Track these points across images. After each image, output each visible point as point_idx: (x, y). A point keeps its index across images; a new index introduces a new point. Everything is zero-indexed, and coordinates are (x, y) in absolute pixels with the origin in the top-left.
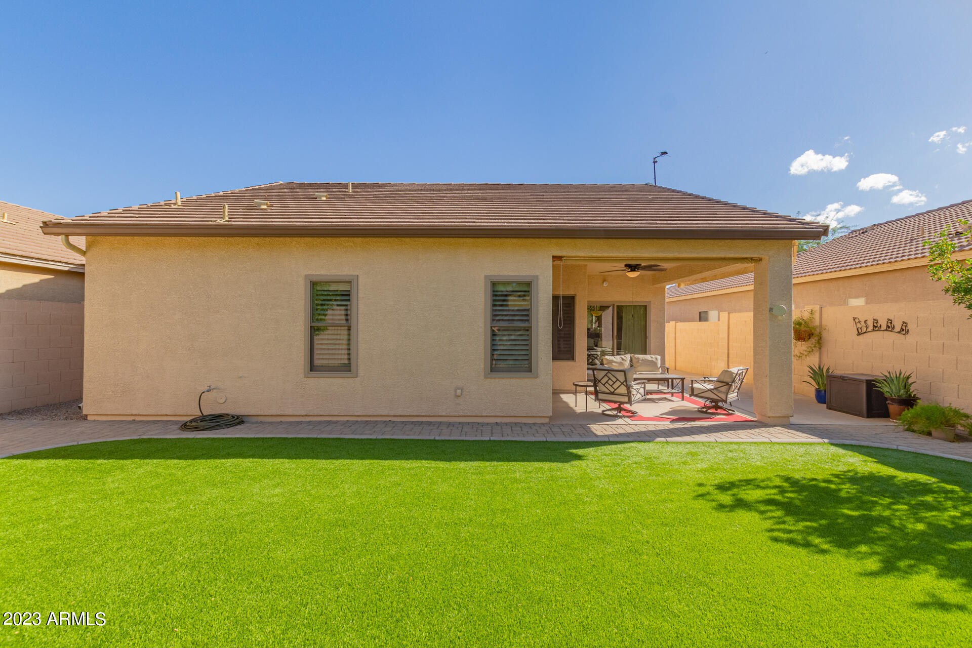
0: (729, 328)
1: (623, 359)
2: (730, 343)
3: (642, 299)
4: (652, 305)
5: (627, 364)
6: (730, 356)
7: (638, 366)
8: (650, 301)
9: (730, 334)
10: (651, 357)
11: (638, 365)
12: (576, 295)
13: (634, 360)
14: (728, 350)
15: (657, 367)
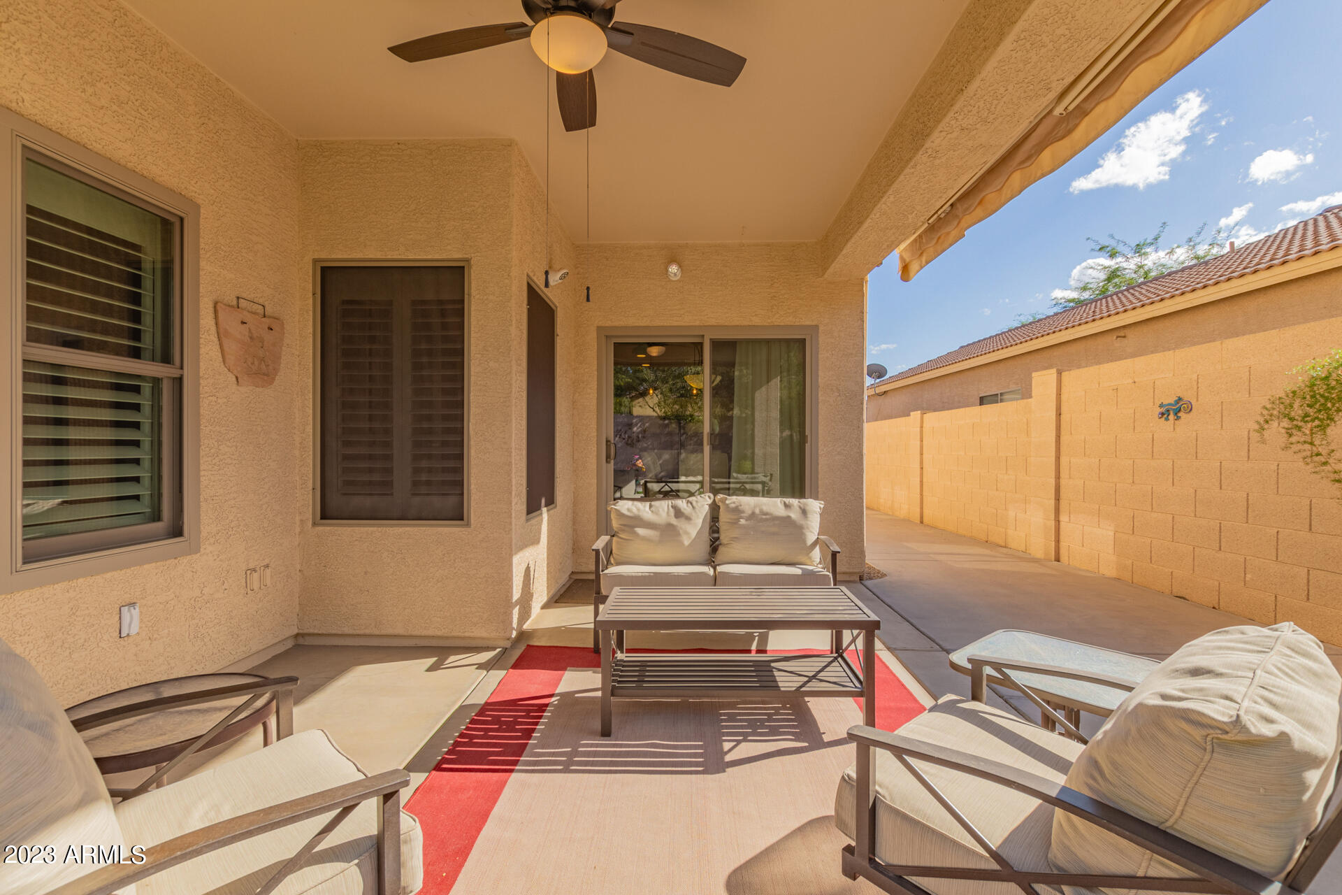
0: (1059, 414)
1: (678, 513)
2: (1064, 460)
3: (789, 320)
4: (822, 338)
5: (694, 533)
6: (1063, 491)
7: (735, 539)
8: (817, 327)
9: (1063, 433)
10: (787, 506)
11: (735, 533)
12: (468, 261)
13: (724, 517)
14: (1058, 477)
15: (804, 541)
